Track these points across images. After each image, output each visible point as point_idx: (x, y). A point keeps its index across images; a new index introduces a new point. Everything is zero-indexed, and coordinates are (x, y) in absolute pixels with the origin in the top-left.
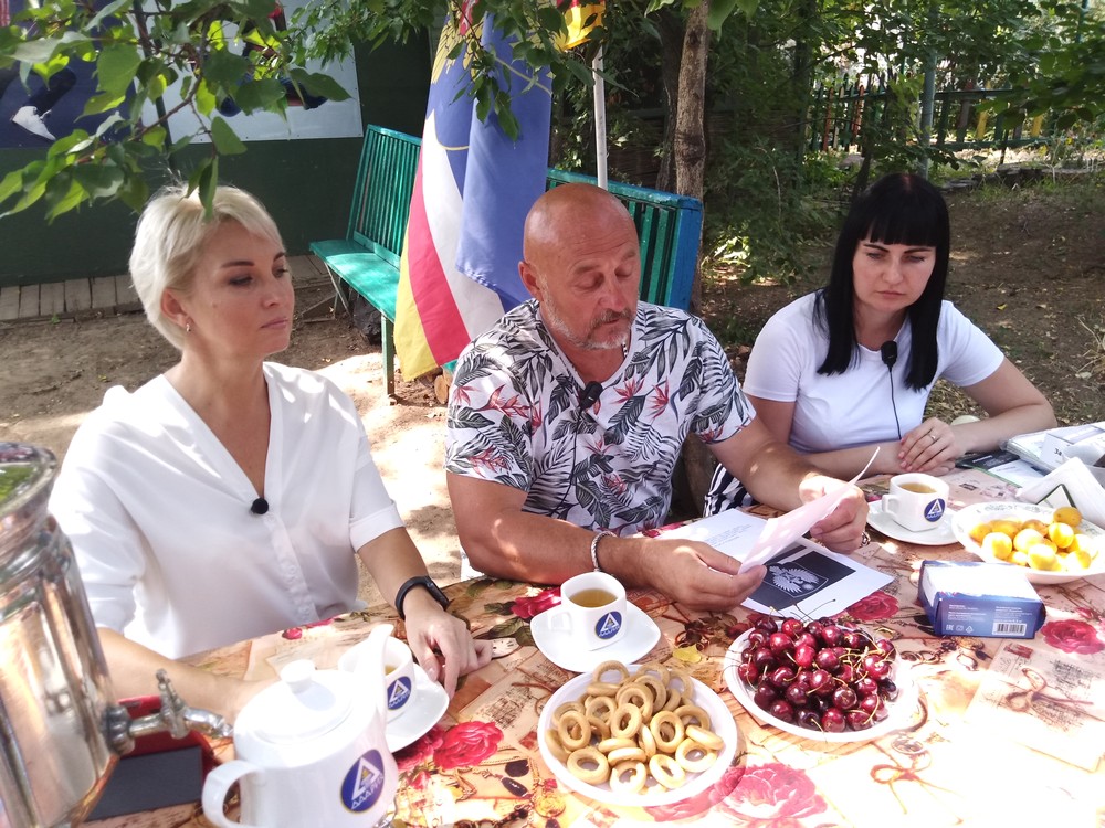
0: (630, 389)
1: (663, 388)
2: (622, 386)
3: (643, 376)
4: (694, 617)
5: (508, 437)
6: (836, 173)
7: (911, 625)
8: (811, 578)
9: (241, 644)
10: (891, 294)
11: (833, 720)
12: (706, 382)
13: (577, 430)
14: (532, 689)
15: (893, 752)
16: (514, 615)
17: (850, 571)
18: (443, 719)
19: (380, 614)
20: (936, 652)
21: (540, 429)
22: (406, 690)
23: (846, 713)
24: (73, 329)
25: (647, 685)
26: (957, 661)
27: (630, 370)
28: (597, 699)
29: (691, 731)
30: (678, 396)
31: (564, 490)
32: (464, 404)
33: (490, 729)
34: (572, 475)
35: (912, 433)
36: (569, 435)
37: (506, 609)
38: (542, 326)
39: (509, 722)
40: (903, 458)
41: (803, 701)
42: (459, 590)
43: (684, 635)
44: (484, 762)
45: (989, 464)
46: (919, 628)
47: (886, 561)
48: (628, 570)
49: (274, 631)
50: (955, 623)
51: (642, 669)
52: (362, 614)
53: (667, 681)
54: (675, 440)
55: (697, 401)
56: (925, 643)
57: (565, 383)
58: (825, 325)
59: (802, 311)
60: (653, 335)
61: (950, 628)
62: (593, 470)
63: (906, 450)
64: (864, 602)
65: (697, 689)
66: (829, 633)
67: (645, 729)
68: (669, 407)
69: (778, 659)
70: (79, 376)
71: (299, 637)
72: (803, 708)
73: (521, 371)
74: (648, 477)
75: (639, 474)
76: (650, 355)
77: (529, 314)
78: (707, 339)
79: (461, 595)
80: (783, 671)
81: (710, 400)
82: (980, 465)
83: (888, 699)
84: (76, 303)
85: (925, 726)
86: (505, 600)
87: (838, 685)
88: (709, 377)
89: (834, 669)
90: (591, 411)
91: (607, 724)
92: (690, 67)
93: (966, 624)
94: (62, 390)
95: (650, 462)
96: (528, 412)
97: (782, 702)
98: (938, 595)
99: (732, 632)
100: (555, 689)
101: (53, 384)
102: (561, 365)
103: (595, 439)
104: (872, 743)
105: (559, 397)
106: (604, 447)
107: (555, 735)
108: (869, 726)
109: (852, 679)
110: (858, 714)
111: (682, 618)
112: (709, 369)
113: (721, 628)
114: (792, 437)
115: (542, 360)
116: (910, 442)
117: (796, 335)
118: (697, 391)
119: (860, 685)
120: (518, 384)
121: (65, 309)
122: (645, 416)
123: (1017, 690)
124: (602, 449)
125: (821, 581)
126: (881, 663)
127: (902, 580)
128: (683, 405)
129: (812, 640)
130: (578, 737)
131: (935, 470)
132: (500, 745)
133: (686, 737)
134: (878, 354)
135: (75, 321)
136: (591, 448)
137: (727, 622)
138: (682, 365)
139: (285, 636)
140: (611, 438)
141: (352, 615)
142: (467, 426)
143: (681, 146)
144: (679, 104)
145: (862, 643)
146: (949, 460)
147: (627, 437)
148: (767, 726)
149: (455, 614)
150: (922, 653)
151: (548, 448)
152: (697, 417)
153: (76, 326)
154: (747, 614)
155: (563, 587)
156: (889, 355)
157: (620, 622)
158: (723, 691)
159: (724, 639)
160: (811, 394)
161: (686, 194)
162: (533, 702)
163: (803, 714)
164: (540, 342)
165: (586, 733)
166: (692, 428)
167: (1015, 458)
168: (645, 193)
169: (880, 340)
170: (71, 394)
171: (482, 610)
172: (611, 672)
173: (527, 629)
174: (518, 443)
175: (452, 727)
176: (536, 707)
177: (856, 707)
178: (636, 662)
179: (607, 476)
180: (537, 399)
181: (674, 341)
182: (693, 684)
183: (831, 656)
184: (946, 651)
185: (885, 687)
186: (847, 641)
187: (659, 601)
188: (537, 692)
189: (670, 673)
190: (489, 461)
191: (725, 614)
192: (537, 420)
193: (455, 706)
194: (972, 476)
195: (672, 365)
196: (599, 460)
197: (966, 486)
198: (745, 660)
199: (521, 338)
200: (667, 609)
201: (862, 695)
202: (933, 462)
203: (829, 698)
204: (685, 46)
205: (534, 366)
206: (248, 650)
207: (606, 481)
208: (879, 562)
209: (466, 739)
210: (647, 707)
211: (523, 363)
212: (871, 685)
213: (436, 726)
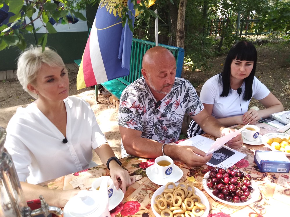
0: (168, 102)
1: (178, 101)
2: (166, 101)
3: (172, 98)
4: (192, 168)
5: (137, 116)
6: (213, 41)
7: (253, 169)
8: (223, 155)
9: (62, 177)
10: (241, 75)
11: (236, 199)
12: (190, 99)
13: (154, 114)
14: (148, 190)
15: (254, 208)
16: (140, 168)
17: (235, 153)
18: (123, 200)
19: (101, 167)
20: (261, 177)
21: (146, 113)
22: (112, 192)
23: (240, 197)
24: (9, 84)
25: (182, 189)
26: (267, 179)
27: (168, 97)
28: (168, 194)
29: (196, 203)
30: (182, 103)
31: (151, 130)
32: (125, 106)
33: (137, 203)
34: (153, 126)
35: (246, 113)
36: (153, 115)
37: (138, 166)
38: (146, 84)
39: (142, 201)
40: (244, 120)
41: (228, 194)
42: (124, 160)
43: (190, 173)
44: (136, 214)
45: (267, 121)
46: (256, 170)
47: (243, 150)
48: (173, 155)
49: (71, 173)
50: (266, 168)
51: (179, 184)
52: (96, 168)
53: (187, 187)
54: (182, 115)
55: (187, 104)
56: (258, 174)
57: (151, 101)
58: (222, 83)
59: (215, 79)
60: (175, 86)
61: (265, 170)
62: (158, 124)
63: (245, 118)
64: (239, 162)
65: (196, 190)
66: (233, 173)
67: (183, 203)
68: (179, 106)
69: (219, 181)
70: (11, 97)
71: (78, 175)
72: (227, 196)
73: (141, 97)
74: (174, 126)
75: (171, 125)
76: (174, 92)
77: (142, 81)
78: (190, 87)
79: (124, 161)
80: (221, 185)
81: (191, 104)
82: (265, 122)
83: (251, 192)
84: (10, 77)
85: (262, 200)
86: (137, 163)
87: (237, 189)
88: (191, 97)
89: (236, 184)
90: (158, 108)
91: (171, 202)
92: (181, 12)
93: (269, 169)
94: (6, 101)
95: (175, 122)
96: (143, 109)
97: (221, 194)
98: (261, 161)
99: (203, 172)
100: (154, 191)
101: (4, 99)
102: (151, 96)
103: (159, 116)
104: (248, 206)
105: (150, 104)
106: (161, 118)
107: (157, 206)
108: (247, 201)
109: (241, 187)
110: (243, 197)
111: (188, 168)
112: (191, 95)
113: (199, 171)
114: (213, 114)
115: (146, 94)
116: (246, 115)
117: (214, 86)
118: (188, 101)
119: (243, 188)
120: (140, 101)
121: (7, 79)
122: (173, 109)
123: (287, 189)
124: (161, 119)
125: (226, 156)
126: (249, 182)
127: (249, 156)
128: (183, 105)
129: (228, 175)
130: (163, 206)
131: (253, 123)
132: (140, 208)
133: (195, 205)
134: (236, 91)
135: (10, 82)
136: (157, 118)
137: (202, 169)
138: (183, 94)
139: (74, 175)
140: (163, 115)
141: (93, 168)
142: (125, 113)
143: (178, 34)
144: (178, 22)
145: (242, 176)
146: (257, 120)
147: (168, 115)
148: (217, 201)
149: (123, 168)
150: (258, 177)
151: (147, 119)
152: (187, 109)
153: (10, 83)
154: (207, 166)
155: (155, 160)
156: (239, 92)
157: (172, 170)
158: (203, 190)
159: (201, 174)
160: (218, 102)
161: (180, 47)
162: (148, 194)
163: (228, 197)
164: (145, 89)
165: (166, 204)
166: (186, 111)
167: (274, 119)
168: (168, 47)
169: (237, 87)
170: (9, 102)
171: (131, 166)
172: (170, 185)
173: (145, 172)
174: (140, 118)
175: (125, 203)
176: (149, 196)
177: (242, 195)
178: (177, 182)
179: (162, 126)
180: (145, 105)
181: (181, 87)
182: (195, 189)
183: (234, 180)
184: (264, 177)
185: (250, 189)
186: (238, 175)
187: (181, 163)
188: (149, 191)
189: (188, 185)
190: (132, 123)
191: (201, 167)
192: (145, 111)
193: (126, 196)
194: (263, 125)
195: (181, 94)
196: (160, 121)
197: (262, 128)
198: (209, 181)
199: (140, 87)
200: (184, 165)
201: (244, 191)
202: (252, 121)
203: (235, 192)
204: (180, 6)
205: (144, 96)
206: (63, 179)
207: (162, 127)
208: (242, 150)
209: (130, 207)
210: (183, 196)
211: (141, 94)
212: (246, 188)
213: (121, 203)
